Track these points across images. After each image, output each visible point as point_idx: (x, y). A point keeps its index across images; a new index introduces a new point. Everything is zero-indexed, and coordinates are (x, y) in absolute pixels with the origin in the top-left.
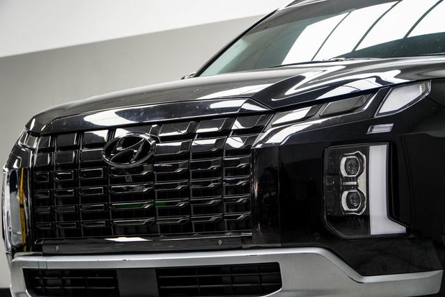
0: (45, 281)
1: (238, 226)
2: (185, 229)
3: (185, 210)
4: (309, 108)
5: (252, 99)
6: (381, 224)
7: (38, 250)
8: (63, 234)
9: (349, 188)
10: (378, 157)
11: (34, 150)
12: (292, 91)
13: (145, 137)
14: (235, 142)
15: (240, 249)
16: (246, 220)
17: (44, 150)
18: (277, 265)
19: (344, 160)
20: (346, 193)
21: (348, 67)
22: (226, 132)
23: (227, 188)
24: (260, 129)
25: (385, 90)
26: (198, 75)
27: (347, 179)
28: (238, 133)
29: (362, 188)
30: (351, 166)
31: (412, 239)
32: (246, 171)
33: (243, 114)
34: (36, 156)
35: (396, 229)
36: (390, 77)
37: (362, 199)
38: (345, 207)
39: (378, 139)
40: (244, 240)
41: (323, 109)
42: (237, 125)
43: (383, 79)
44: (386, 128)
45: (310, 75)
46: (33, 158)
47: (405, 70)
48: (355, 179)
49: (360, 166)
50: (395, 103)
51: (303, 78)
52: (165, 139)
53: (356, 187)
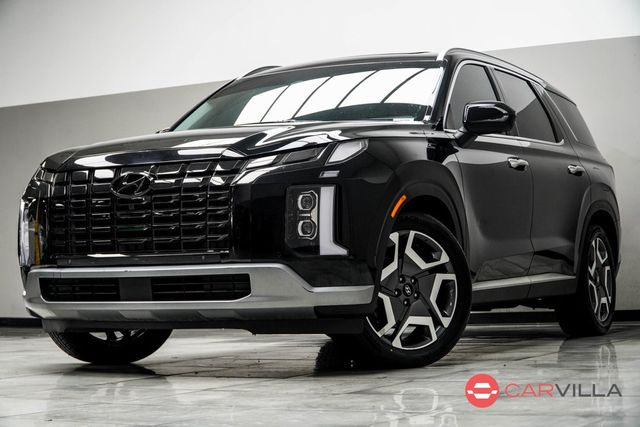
0: (57, 288)
1: (217, 245)
2: (175, 247)
3: (176, 232)
4: (274, 157)
5: (231, 147)
6: (328, 247)
7: (52, 263)
8: (74, 250)
9: (304, 218)
10: (327, 195)
11: (51, 184)
12: (260, 143)
13: (146, 174)
14: (217, 181)
15: (219, 263)
16: (225, 240)
17: (60, 184)
18: (248, 275)
19: (301, 196)
20: (301, 222)
21: (297, 127)
22: (210, 173)
23: (210, 216)
24: (237, 171)
25: (332, 146)
26: (172, 129)
27: (303, 212)
28: (219, 173)
29: (315, 219)
30: (306, 202)
31: (351, 260)
32: (225, 203)
33: (223, 159)
34: (53, 189)
35: (342, 251)
36: (336, 135)
37: (314, 227)
38: (301, 234)
39: (328, 182)
40: (223, 256)
41: (286, 158)
42: (219, 168)
43: (331, 136)
44: (333, 174)
45: (271, 133)
46: (51, 190)
47: (344, 131)
48: (310, 212)
49: (313, 202)
50: (341, 154)
51: (265, 135)
52: (161, 177)
53: (310, 218)
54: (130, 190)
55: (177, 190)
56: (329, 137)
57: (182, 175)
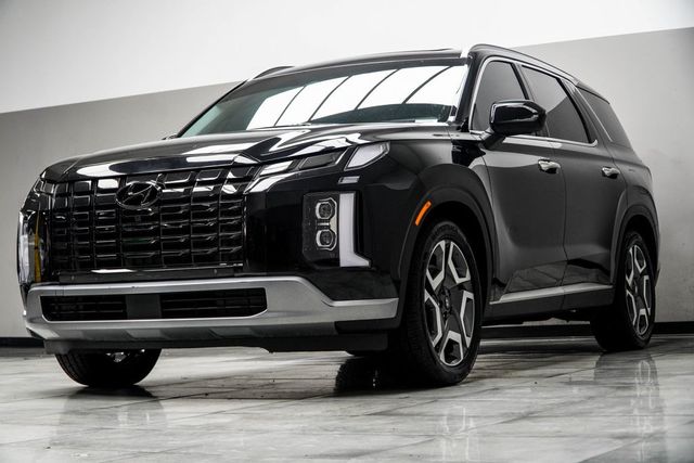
0: (60, 307)
1: (229, 258)
2: (185, 260)
3: (186, 245)
4: (289, 163)
5: (244, 153)
6: (349, 257)
7: (54, 280)
8: (77, 265)
9: (322, 228)
10: (347, 203)
11: (52, 195)
12: (274, 148)
13: (152, 183)
14: (229, 189)
15: (233, 277)
16: (238, 252)
17: (61, 195)
18: (263, 290)
19: (319, 204)
20: (320, 232)
21: (313, 130)
22: (221, 181)
23: (222, 227)
24: (250, 179)
25: (351, 150)
27: (321, 221)
28: (231, 181)
29: (334, 228)
30: (324, 210)
31: (373, 271)
32: (238, 212)
33: (235, 166)
34: (54, 201)
35: (363, 262)
36: (355, 138)
37: (332, 237)
38: (319, 244)
39: (347, 189)
40: (237, 269)
41: (302, 164)
42: (230, 175)
43: (350, 139)
44: (354, 180)
45: (285, 137)
46: (52, 202)
47: (364, 134)
48: (328, 221)
49: (332, 210)
50: (361, 159)
51: (280, 139)
52: (169, 186)
53: (329, 227)
54: (136, 201)
55: (187, 200)
56: (347, 141)
57: (192, 183)
